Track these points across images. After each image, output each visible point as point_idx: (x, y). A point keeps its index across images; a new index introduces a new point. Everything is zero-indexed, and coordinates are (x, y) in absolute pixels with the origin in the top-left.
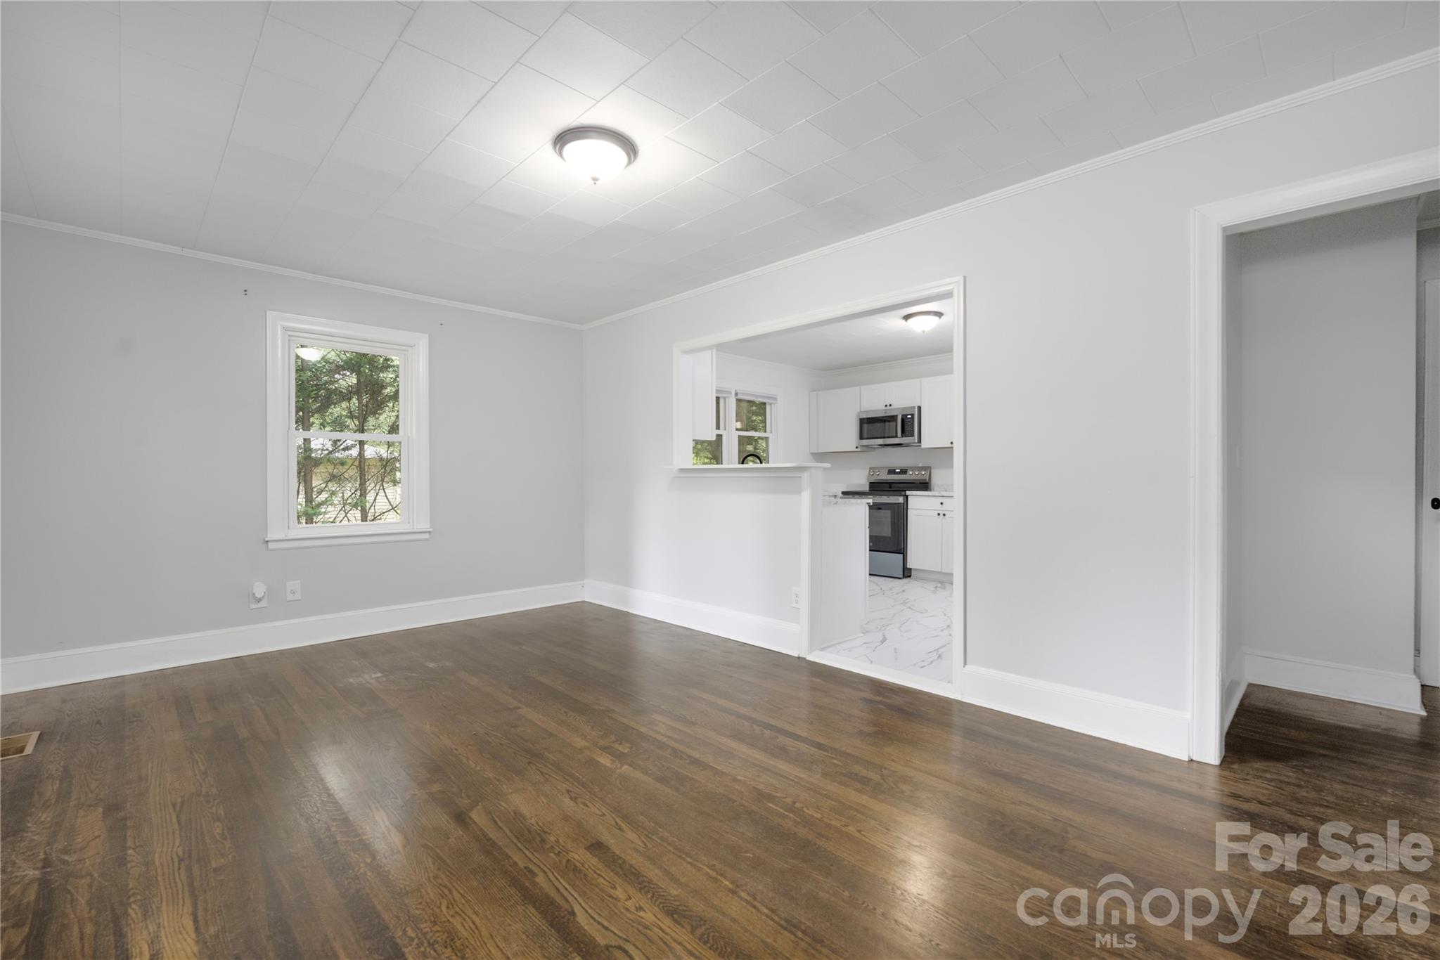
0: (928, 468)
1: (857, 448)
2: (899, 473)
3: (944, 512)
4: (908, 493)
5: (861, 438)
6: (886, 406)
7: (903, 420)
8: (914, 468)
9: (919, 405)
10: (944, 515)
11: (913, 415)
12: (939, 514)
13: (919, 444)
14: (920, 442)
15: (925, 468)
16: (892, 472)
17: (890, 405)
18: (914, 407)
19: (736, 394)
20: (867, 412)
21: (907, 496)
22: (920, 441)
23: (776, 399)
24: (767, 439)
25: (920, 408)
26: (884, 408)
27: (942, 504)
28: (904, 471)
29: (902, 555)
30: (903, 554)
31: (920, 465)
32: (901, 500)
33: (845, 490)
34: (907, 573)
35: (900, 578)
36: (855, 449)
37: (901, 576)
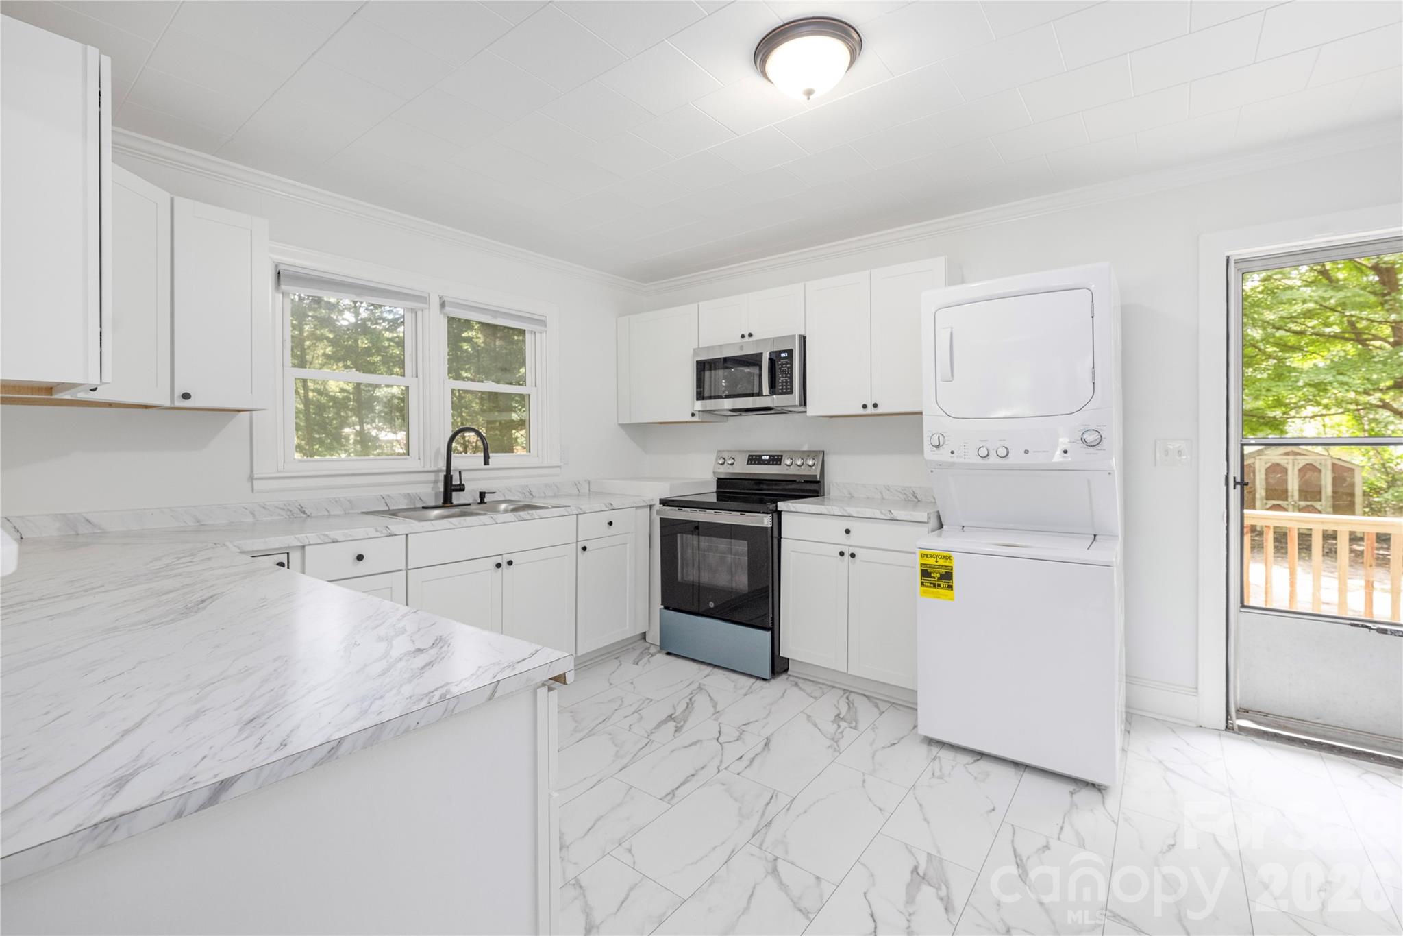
0: (819, 455)
1: (693, 415)
2: (767, 463)
3: (852, 550)
4: (781, 505)
5: (700, 396)
6: (743, 336)
7: (772, 361)
8: (794, 454)
9: (802, 334)
10: (853, 556)
11: (790, 352)
12: (842, 554)
13: (802, 409)
14: (805, 405)
15: (812, 454)
16: (755, 459)
17: (750, 335)
18: (795, 336)
19: (443, 305)
20: (709, 348)
21: (779, 513)
22: (804, 402)
23: (543, 323)
24: (523, 398)
25: (803, 339)
26: (739, 340)
27: (848, 531)
28: (776, 460)
29: (769, 634)
30: (772, 630)
31: (805, 448)
32: (766, 521)
33: (666, 495)
34: (779, 666)
35: (765, 680)
36: (690, 419)
37: (767, 675)
